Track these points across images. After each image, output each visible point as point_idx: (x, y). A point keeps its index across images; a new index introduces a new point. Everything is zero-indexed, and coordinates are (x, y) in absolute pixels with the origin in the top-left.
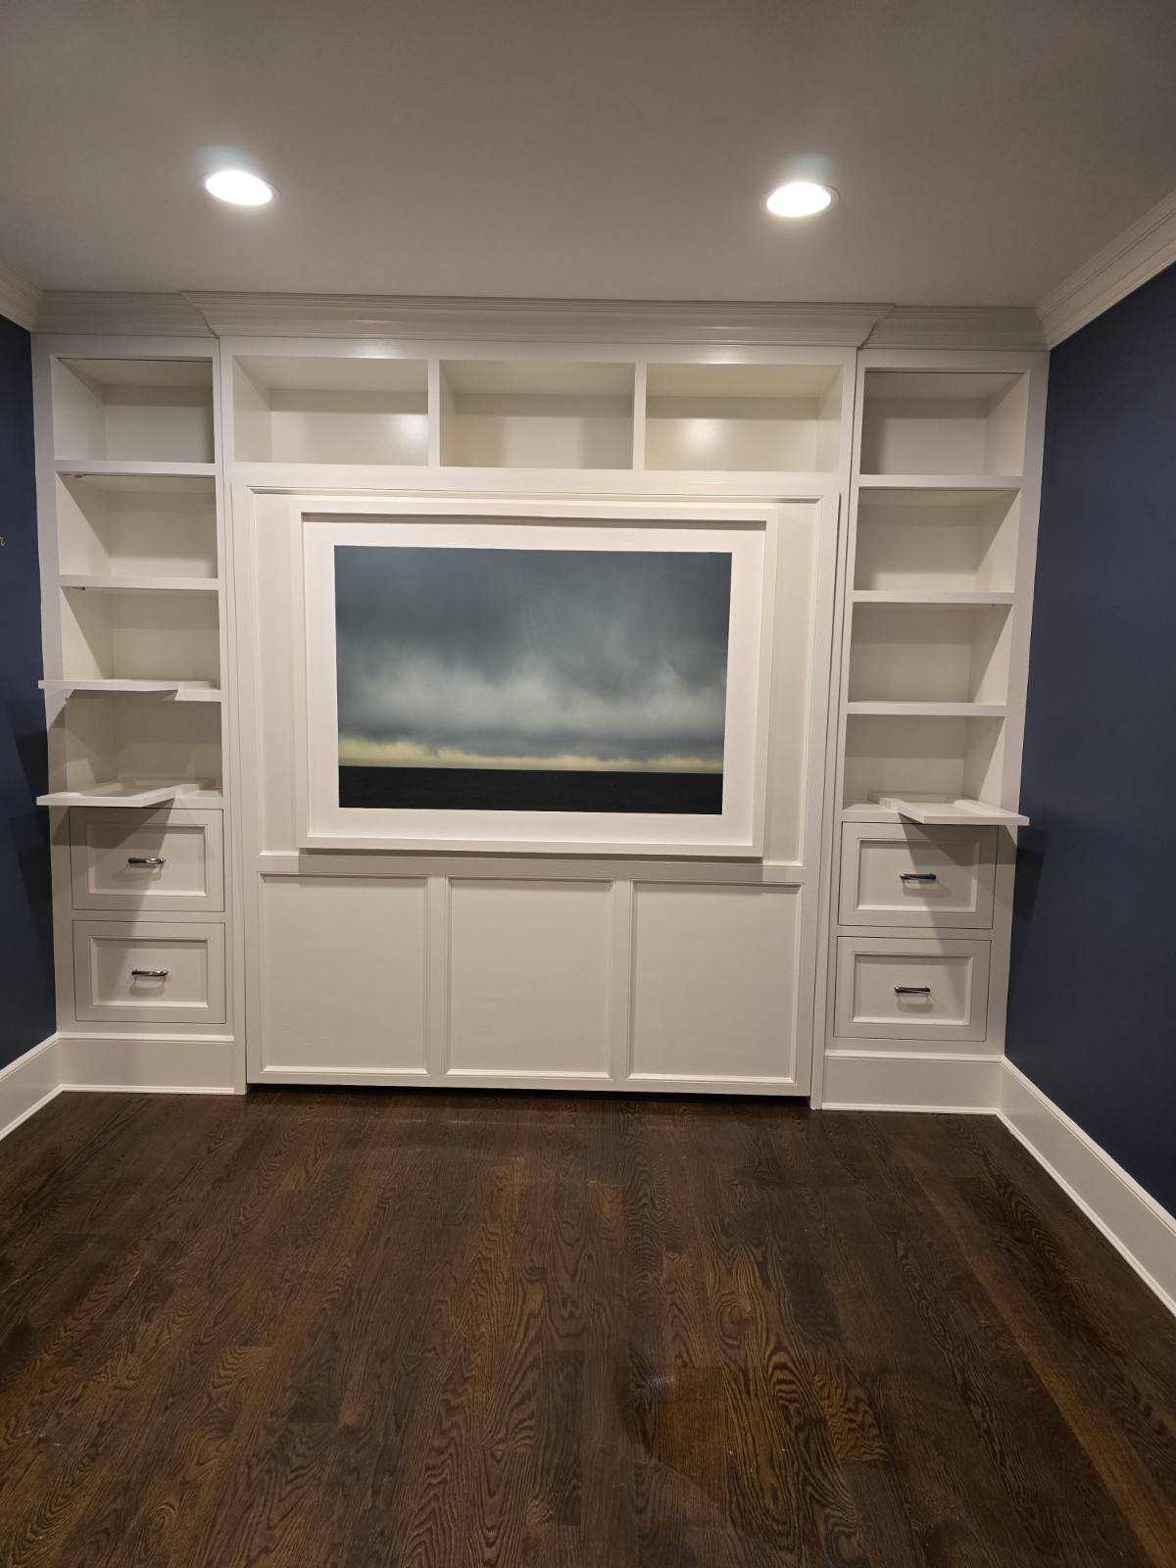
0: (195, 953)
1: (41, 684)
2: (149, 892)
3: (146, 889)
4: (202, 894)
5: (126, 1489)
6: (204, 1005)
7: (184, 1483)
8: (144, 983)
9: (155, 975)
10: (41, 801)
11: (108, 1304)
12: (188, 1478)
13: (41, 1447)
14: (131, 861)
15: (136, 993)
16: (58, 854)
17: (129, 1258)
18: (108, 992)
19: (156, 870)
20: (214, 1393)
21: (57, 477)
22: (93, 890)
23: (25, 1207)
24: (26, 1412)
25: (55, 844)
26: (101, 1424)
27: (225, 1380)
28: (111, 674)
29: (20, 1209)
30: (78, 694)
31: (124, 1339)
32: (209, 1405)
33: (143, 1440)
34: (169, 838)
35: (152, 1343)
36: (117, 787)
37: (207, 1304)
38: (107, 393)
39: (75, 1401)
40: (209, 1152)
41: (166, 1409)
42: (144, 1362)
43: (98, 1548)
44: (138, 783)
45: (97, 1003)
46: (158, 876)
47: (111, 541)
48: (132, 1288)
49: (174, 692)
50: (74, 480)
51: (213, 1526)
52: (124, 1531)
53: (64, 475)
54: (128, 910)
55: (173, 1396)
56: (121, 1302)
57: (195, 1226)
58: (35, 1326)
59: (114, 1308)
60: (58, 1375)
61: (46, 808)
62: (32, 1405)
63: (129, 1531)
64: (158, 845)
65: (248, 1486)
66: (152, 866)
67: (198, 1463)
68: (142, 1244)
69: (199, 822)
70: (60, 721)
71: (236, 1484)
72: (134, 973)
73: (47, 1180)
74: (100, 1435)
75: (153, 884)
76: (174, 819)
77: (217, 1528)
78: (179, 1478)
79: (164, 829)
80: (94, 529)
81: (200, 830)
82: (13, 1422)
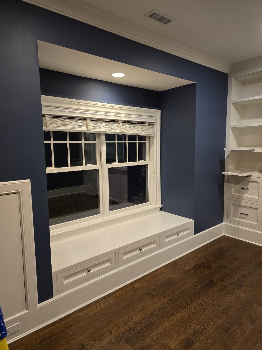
0: (255, 211)
1: (225, 149)
2: (245, 196)
3: (244, 194)
4: (258, 197)
5: (229, 323)
6: (257, 224)
7: (242, 329)
8: (242, 216)
9: (245, 214)
10: (223, 173)
11: (229, 283)
12: (243, 328)
13: (213, 305)
14: (241, 188)
15: (241, 218)
16: (226, 185)
17: (235, 275)
18: (234, 216)
19: (247, 191)
20: (251, 313)
21: (232, 104)
22: (233, 193)
23: (215, 256)
24: (211, 297)
25: (226, 183)
26: (225, 307)
27: (254, 311)
28: (239, 146)
29: (214, 257)
30: (232, 151)
31: (232, 292)
32: (249, 315)
33: (234, 315)
34: (250, 183)
35: (238, 295)
36: (239, 171)
37: (251, 292)
38: (244, 83)
39: (221, 300)
40: (255, 258)
41: (240, 311)
42: (236, 298)
43: (222, 332)
44: (244, 170)
45: (232, 218)
46: (247, 192)
47: (242, 116)
48: (235, 281)
49: (254, 150)
50: (235, 104)
51: (248, 342)
52: (228, 331)
53: (233, 104)
54: (240, 199)
55: (242, 309)
56: (232, 284)
57: (250, 274)
58: (215, 281)
59: (231, 284)
60: (218, 293)
61: (224, 175)
62: (212, 296)
63: (229, 332)
64: (248, 185)
65: (257, 338)
66: (246, 190)
67: (246, 326)
68: (238, 273)
69: (257, 181)
70: (228, 157)
71: (254, 335)
72: (241, 213)
73: (219, 252)
74: (225, 309)
75: (246, 194)
76: (252, 179)
77: (248, 343)
78: (241, 327)
79: (249, 181)
80: (239, 114)
81: (258, 182)
82: (209, 298)
